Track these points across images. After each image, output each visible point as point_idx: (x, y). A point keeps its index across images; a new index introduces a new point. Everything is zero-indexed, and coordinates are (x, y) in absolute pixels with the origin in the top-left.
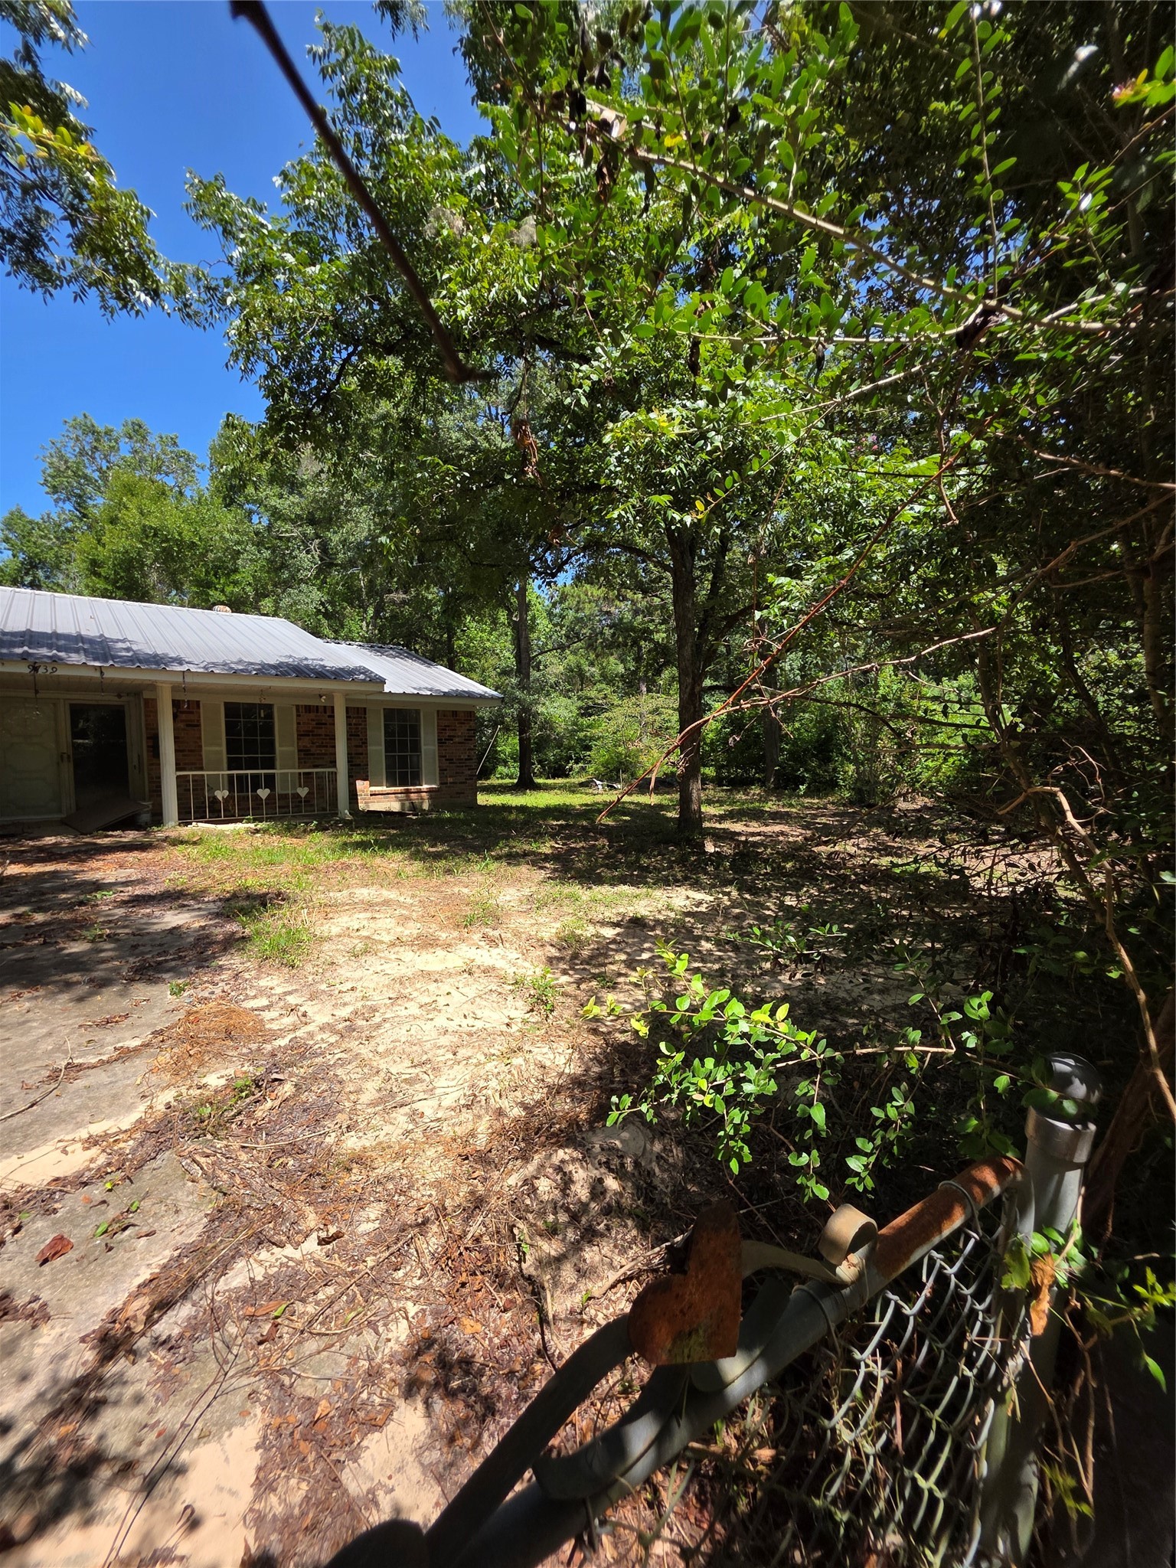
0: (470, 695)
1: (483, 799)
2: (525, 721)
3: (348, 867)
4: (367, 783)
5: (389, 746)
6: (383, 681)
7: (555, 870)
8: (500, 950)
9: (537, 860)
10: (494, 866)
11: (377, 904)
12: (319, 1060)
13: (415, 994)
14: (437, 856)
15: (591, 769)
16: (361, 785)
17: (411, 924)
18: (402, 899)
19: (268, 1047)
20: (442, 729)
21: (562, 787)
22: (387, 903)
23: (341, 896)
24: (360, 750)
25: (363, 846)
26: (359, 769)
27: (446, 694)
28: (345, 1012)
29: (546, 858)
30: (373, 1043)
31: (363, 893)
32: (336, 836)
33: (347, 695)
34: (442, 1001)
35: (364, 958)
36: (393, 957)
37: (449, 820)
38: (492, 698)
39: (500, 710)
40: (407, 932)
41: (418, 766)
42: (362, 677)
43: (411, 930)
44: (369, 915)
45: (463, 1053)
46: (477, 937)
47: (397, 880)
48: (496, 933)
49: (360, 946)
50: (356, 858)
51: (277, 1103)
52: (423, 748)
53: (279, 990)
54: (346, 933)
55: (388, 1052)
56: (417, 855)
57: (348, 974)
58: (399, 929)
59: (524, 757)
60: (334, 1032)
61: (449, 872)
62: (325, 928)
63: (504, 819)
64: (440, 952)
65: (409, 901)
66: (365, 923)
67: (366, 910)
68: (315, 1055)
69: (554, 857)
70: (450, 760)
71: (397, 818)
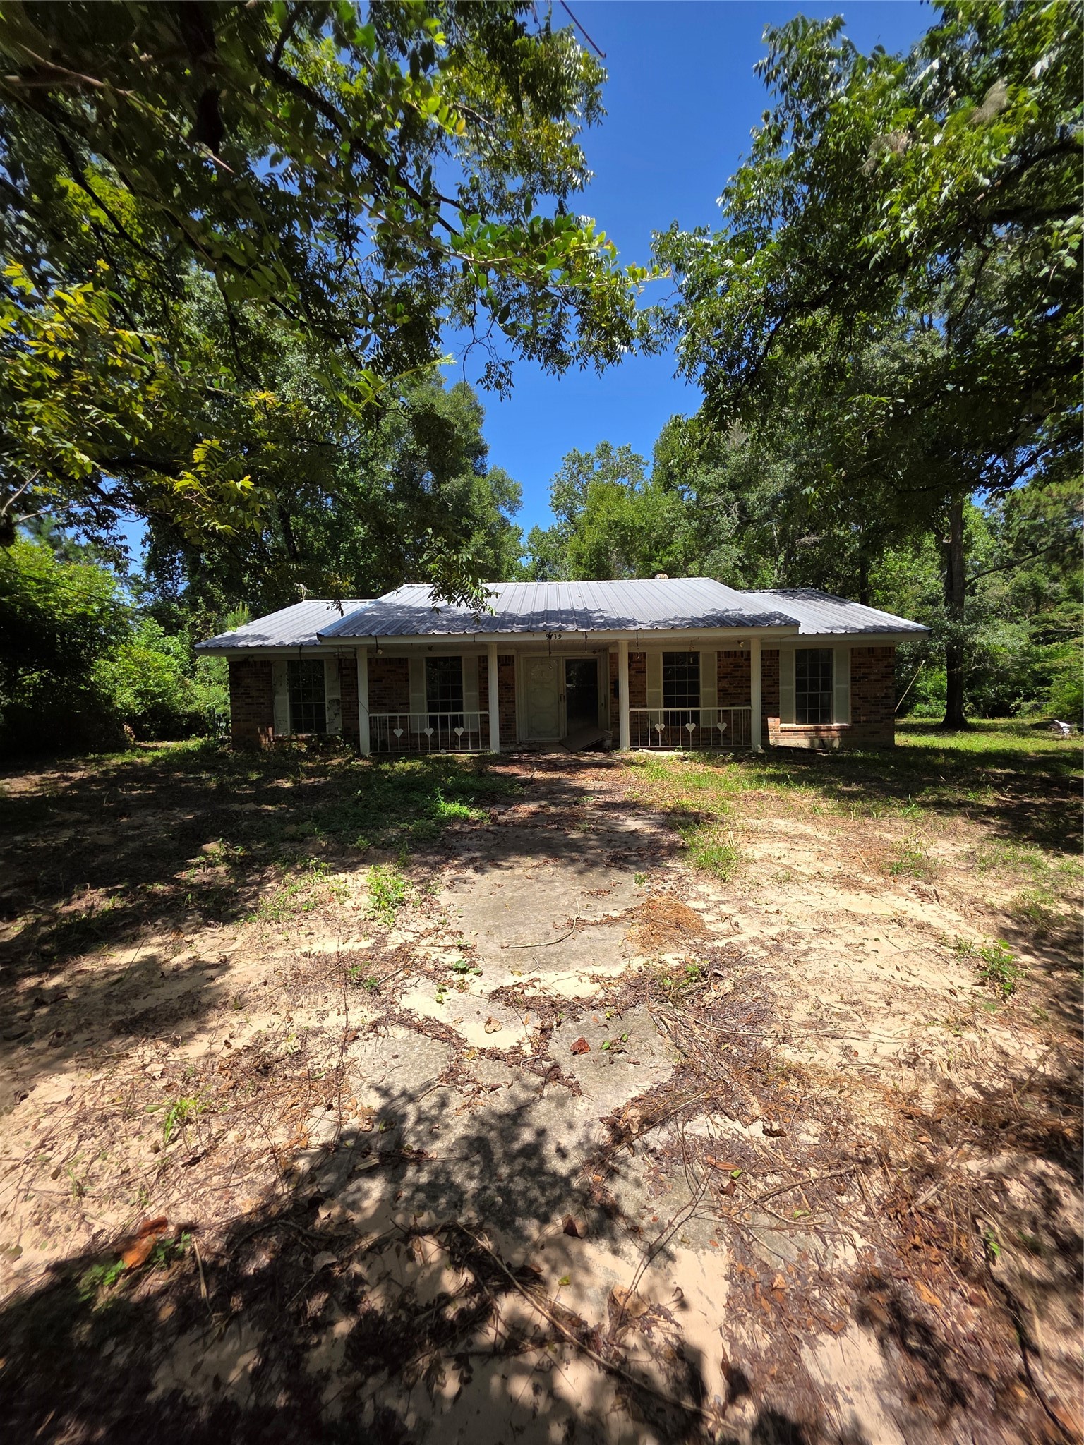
0: (890, 631)
1: (900, 740)
2: (955, 655)
3: (764, 797)
4: (778, 720)
5: (800, 685)
6: (797, 624)
7: (1002, 828)
8: (934, 906)
9: (978, 814)
10: (921, 813)
11: (795, 837)
12: (750, 968)
13: (839, 932)
14: (852, 796)
15: (1050, 708)
16: (772, 722)
17: (831, 861)
18: (819, 835)
19: (709, 945)
20: (855, 668)
21: (1007, 729)
22: (804, 836)
23: (761, 824)
24: (772, 690)
25: (778, 779)
26: (771, 708)
27: (862, 632)
28: (773, 932)
29: (990, 812)
30: (801, 968)
31: (781, 824)
32: (751, 768)
33: (763, 640)
34: (870, 946)
35: (786, 886)
36: (816, 890)
37: (862, 760)
38: (917, 631)
39: (924, 643)
40: (827, 869)
41: (829, 704)
42: (777, 622)
43: (831, 867)
44: (788, 845)
45: (897, 1005)
46: (905, 887)
47: (812, 816)
48: (930, 888)
49: (782, 874)
50: (771, 791)
51: (720, 994)
52: (835, 686)
53: (714, 898)
54: (768, 859)
55: (815, 981)
56: (829, 793)
57: (773, 898)
58: (819, 864)
59: (953, 696)
60: (764, 947)
61: (867, 813)
62: (749, 850)
63: (929, 763)
64: (863, 895)
65: (826, 838)
66: (785, 852)
67: (785, 841)
68: (748, 963)
69: (1002, 811)
70: (865, 699)
71: (807, 755)
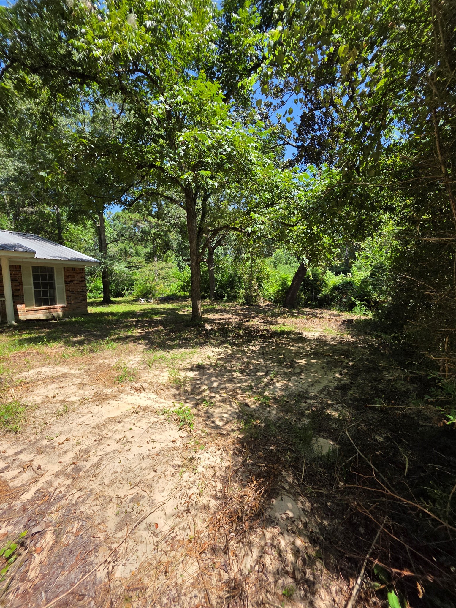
0: (82, 261)
1: (91, 310)
2: (106, 275)
3: (28, 355)
4: (23, 306)
5: (36, 286)
6: (34, 252)
8: (144, 394)
11: (59, 377)
13: (110, 434)
14: (81, 343)
16: (19, 306)
17: (88, 387)
18: (73, 371)
20: (66, 277)
21: (125, 302)
22: (64, 375)
23: (32, 373)
24: (18, 288)
25: (35, 341)
26: (18, 298)
27: (69, 260)
31: (46, 371)
32: (13, 335)
33: (10, 259)
35: (66, 416)
36: (86, 411)
38: (94, 262)
40: (86, 393)
41: (54, 295)
42: (20, 249)
43: (88, 391)
44: (56, 385)
45: (159, 469)
46: (128, 388)
47: (63, 360)
48: (139, 385)
49: (61, 408)
50: (31, 349)
51: (44, 554)
52: (56, 286)
53: (11, 452)
54: (47, 400)
56: (68, 343)
57: (60, 429)
58: (81, 392)
61: (92, 351)
62: (30, 398)
65: (78, 372)
66: (57, 391)
67: (53, 382)
70: (72, 292)
71: (45, 322)
